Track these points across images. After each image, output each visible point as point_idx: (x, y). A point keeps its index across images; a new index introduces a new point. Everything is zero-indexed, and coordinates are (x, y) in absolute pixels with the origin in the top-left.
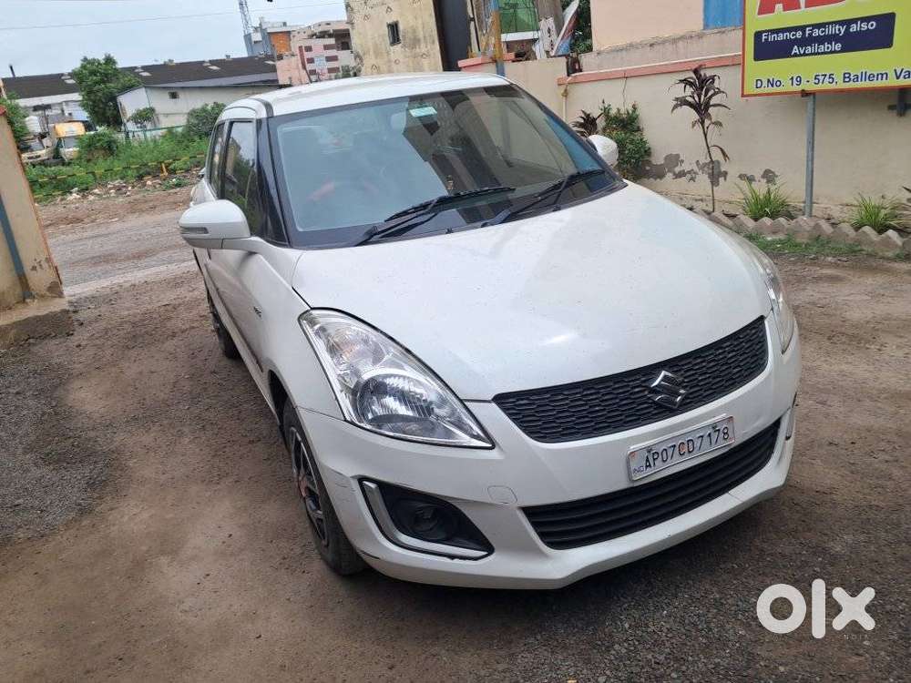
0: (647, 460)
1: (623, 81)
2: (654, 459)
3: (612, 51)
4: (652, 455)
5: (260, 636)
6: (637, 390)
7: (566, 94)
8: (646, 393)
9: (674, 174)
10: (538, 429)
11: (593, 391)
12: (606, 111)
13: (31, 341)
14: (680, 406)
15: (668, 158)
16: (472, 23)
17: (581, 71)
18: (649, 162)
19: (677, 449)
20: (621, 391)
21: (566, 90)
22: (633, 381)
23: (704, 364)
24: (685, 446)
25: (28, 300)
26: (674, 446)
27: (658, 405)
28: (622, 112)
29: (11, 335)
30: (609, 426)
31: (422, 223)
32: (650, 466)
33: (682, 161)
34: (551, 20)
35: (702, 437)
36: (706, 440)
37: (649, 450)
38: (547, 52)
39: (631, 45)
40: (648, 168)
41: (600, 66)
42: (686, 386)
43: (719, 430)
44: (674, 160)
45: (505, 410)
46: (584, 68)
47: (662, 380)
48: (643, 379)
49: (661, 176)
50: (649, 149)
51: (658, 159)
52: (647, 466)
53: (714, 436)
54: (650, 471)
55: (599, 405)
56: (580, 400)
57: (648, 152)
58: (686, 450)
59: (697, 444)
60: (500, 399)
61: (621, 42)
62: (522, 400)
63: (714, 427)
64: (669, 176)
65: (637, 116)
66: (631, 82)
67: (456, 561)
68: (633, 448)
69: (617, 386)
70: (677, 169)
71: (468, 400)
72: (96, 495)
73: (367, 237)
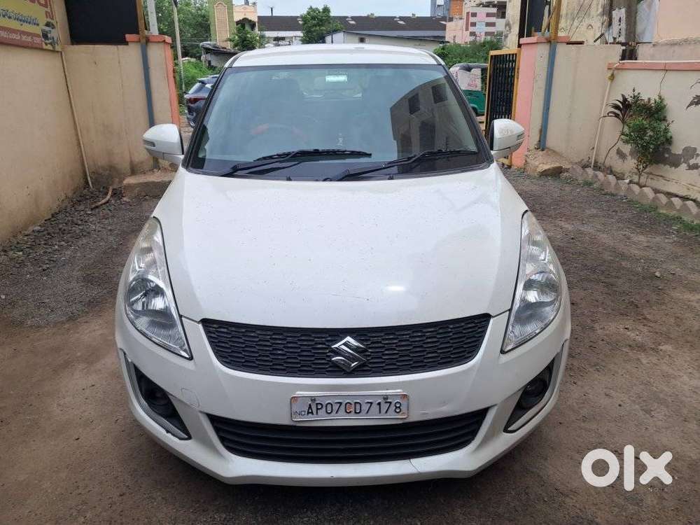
0: (310, 407)
1: (662, 73)
2: (317, 409)
3: (667, 44)
4: (314, 405)
5: (78, 439)
6: (320, 346)
7: (612, 77)
8: (327, 351)
9: (689, 166)
10: (226, 354)
11: (280, 337)
12: (636, 98)
13: (147, 197)
14: (353, 370)
15: (686, 149)
16: (547, 7)
17: (636, 59)
18: (668, 151)
19: (343, 407)
20: (305, 343)
21: (613, 75)
22: (318, 338)
23: (395, 341)
24: (354, 407)
25: (155, 170)
26: (341, 403)
27: (335, 365)
28: (652, 101)
29: (136, 191)
30: (284, 370)
31: (284, 168)
32: (312, 413)
33: (698, 155)
34: (623, 10)
35: (371, 403)
36: (375, 407)
37: (313, 399)
38: (615, 39)
39: (686, 41)
40: (667, 155)
41: (653, 57)
42: (369, 356)
43: (390, 403)
44: (690, 152)
45: (208, 332)
46: (640, 56)
47: (344, 344)
48: (329, 339)
49: (676, 164)
50: (671, 137)
51: (677, 148)
52: (308, 413)
53: (384, 407)
54: (310, 417)
55: (282, 350)
56: (268, 341)
57: (669, 141)
58: (352, 410)
59: (365, 407)
60: (206, 323)
61: (678, 37)
62: (224, 328)
63: (386, 398)
64: (684, 166)
65: (665, 106)
66: (671, 75)
67: (169, 435)
68: (299, 393)
69: (303, 338)
70: (692, 162)
71: (185, 317)
72: (87, 310)
73: (231, 171)
